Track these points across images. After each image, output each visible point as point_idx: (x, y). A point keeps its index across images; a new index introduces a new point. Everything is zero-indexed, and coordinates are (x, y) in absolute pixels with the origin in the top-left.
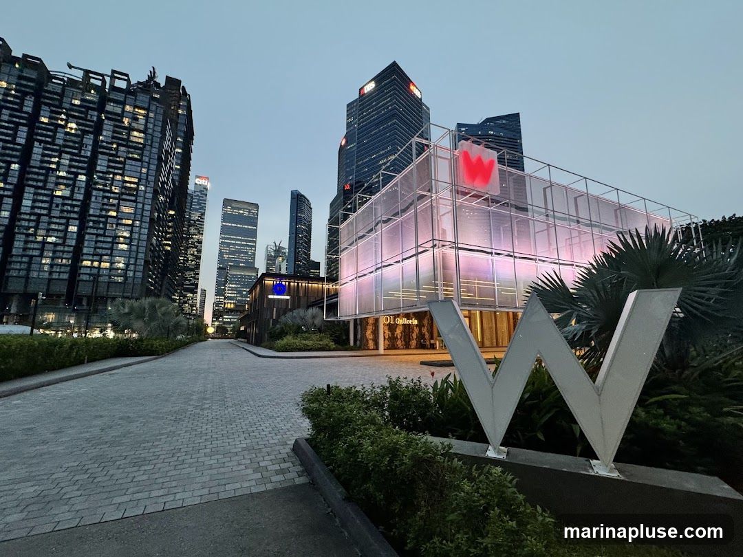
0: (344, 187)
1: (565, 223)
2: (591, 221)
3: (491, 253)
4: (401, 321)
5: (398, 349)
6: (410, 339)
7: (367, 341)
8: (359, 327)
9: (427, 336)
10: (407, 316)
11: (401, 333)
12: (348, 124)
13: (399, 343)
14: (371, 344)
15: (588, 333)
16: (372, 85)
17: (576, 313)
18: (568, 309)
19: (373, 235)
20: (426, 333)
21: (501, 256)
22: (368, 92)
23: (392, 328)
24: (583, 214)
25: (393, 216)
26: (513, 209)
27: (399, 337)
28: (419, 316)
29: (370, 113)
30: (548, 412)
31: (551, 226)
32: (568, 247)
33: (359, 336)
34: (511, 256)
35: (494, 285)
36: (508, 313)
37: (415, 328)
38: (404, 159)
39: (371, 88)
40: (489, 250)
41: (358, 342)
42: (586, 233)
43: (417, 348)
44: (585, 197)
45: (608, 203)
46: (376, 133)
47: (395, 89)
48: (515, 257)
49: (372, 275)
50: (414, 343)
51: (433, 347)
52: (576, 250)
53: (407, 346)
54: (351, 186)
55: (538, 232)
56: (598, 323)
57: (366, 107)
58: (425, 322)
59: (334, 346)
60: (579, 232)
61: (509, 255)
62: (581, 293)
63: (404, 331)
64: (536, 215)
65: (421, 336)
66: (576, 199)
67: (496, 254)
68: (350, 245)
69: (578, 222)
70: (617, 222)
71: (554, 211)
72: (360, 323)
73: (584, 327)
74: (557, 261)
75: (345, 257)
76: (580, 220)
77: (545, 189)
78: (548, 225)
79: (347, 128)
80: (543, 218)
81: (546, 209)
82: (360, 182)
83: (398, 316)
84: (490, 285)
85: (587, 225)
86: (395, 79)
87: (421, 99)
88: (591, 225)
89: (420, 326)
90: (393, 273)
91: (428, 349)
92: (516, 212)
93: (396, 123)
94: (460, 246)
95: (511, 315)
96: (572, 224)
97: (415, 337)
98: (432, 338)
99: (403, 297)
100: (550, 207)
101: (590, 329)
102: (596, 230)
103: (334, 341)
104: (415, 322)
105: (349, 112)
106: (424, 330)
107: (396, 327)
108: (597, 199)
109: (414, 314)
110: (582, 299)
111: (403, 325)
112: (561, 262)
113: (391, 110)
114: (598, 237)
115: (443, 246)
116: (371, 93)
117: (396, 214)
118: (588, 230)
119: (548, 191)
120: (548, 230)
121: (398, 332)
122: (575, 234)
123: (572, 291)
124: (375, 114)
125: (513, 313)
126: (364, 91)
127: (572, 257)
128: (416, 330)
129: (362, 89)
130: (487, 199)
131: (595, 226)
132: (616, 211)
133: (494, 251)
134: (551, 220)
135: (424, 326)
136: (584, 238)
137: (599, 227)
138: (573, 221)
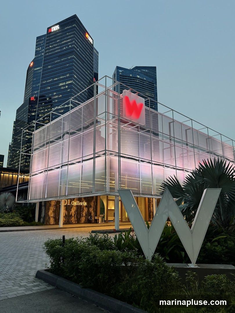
0: (30, 98)
1: (180, 145)
2: (194, 145)
3: (139, 160)
4: (75, 203)
5: (72, 224)
6: (80, 216)
7: (49, 218)
8: (43, 208)
9: (93, 214)
10: (80, 200)
11: (75, 212)
12: (36, 51)
13: (73, 219)
14: (52, 221)
15: (189, 208)
16: (57, 28)
17: (185, 198)
18: (180, 196)
19: (60, 142)
20: (92, 212)
21: (144, 163)
22: (54, 32)
23: (68, 208)
24: (190, 141)
25: (77, 131)
26: (152, 134)
27: (73, 215)
28: (88, 200)
29: (54, 47)
30: (171, 247)
31: (172, 146)
32: (181, 158)
33: (43, 215)
34: (150, 163)
35: (139, 180)
36: (145, 198)
37: (85, 208)
38: (78, 85)
39: (57, 29)
40: (138, 159)
41: (42, 220)
42: (191, 151)
43: (85, 223)
44: (191, 130)
45: (203, 135)
46: (58, 63)
47: (74, 34)
48: (152, 164)
49: (58, 170)
50: (83, 219)
51: (96, 221)
52: (185, 161)
53: (78, 221)
54: (36, 98)
55: (165, 149)
56: (193, 203)
57: (52, 42)
58: (92, 204)
59: (23, 223)
60: (187, 150)
61: (148, 163)
62: (187, 188)
63: (77, 210)
64: (164, 139)
65: (89, 214)
66: (186, 130)
67: (141, 161)
68: (41, 147)
69: (187, 145)
70: (207, 146)
71: (174, 138)
72: (44, 205)
73: (188, 205)
74: (175, 167)
75: (36, 156)
76: (188, 143)
77: (170, 123)
78: (171, 145)
79: (36, 55)
80: (168, 141)
81: (170, 136)
82: (44, 96)
83: (74, 199)
84: (137, 180)
85: (192, 147)
86: (75, 27)
87: (93, 45)
88: (194, 147)
89: (88, 207)
90: (75, 169)
91: (93, 223)
92: (153, 136)
93: (74, 58)
94: (121, 155)
95: (147, 199)
96: (184, 145)
97: (84, 215)
98: (96, 216)
99: (81, 186)
100: (172, 135)
101: (190, 206)
102: (196, 150)
103: (23, 218)
104: (85, 204)
105: (38, 43)
106: (91, 210)
107: (71, 208)
108: (197, 131)
109: (85, 198)
110: (187, 191)
111: (77, 206)
112: (177, 168)
113: (71, 48)
114: (197, 154)
115: (111, 154)
116: (56, 33)
117: (79, 130)
118: (192, 149)
119: (172, 124)
120: (170, 148)
121: (73, 211)
122: (185, 151)
123: (182, 187)
124: (59, 49)
125: (148, 198)
126: (51, 30)
127: (183, 165)
128: (86, 210)
129: (49, 28)
130: (137, 127)
131: (196, 148)
132: (207, 139)
133: (140, 159)
134: (173, 142)
135: (91, 207)
136: (190, 154)
137: (197, 148)
138: (184, 144)
